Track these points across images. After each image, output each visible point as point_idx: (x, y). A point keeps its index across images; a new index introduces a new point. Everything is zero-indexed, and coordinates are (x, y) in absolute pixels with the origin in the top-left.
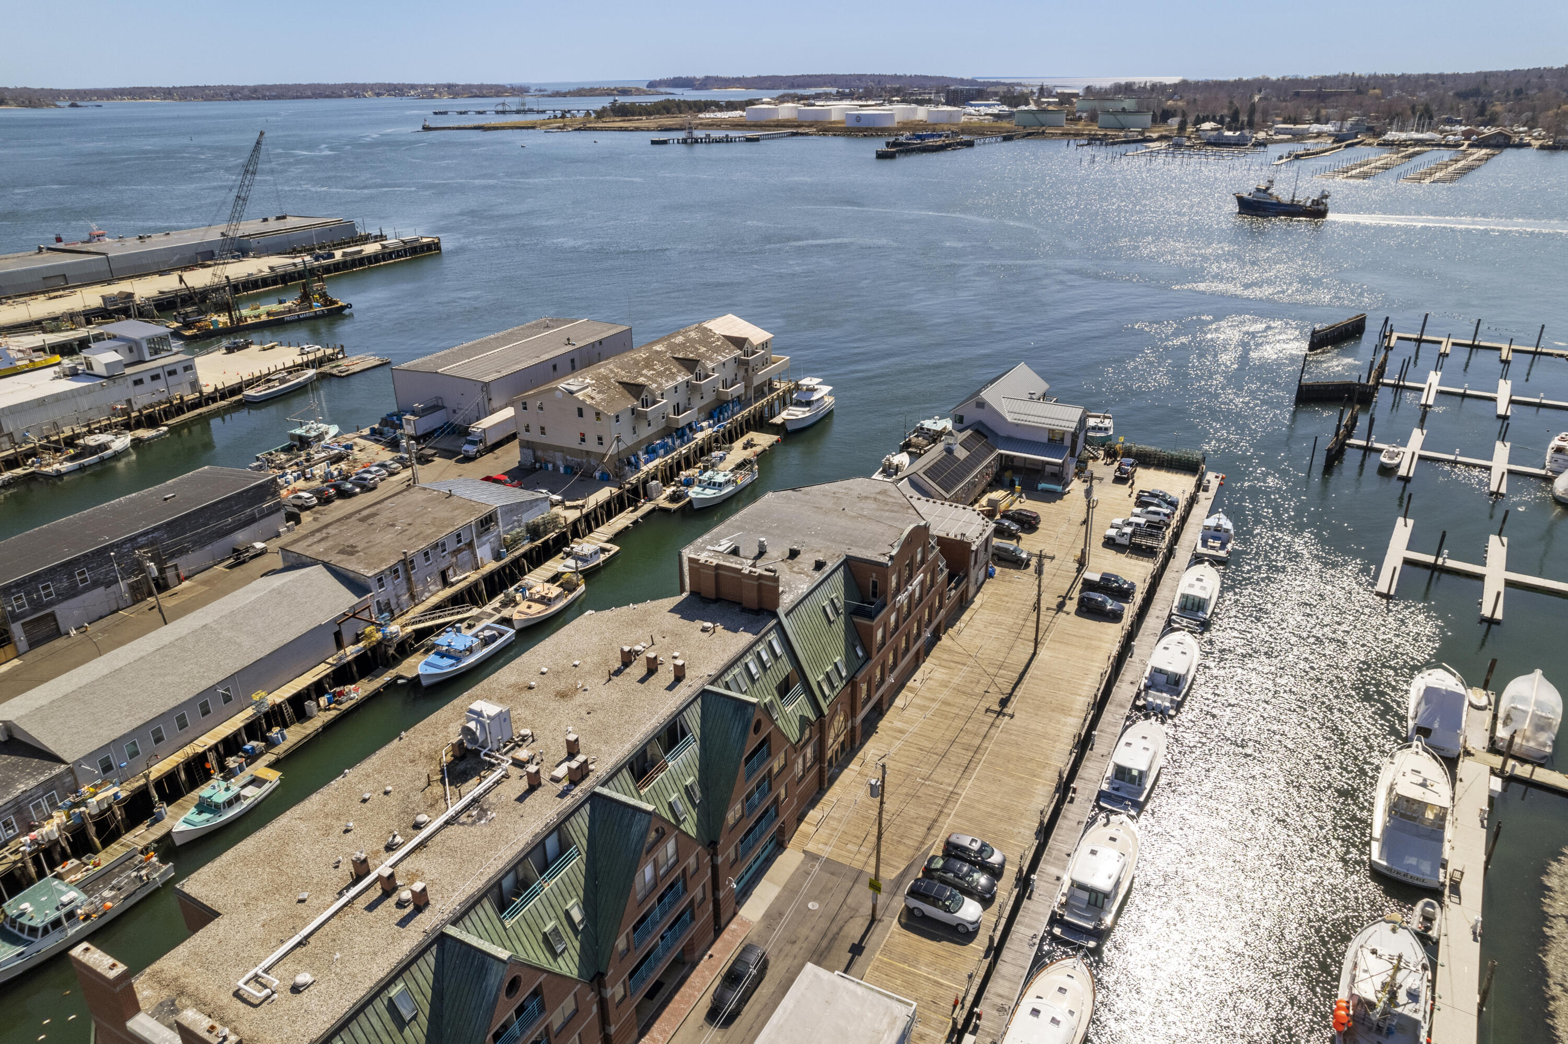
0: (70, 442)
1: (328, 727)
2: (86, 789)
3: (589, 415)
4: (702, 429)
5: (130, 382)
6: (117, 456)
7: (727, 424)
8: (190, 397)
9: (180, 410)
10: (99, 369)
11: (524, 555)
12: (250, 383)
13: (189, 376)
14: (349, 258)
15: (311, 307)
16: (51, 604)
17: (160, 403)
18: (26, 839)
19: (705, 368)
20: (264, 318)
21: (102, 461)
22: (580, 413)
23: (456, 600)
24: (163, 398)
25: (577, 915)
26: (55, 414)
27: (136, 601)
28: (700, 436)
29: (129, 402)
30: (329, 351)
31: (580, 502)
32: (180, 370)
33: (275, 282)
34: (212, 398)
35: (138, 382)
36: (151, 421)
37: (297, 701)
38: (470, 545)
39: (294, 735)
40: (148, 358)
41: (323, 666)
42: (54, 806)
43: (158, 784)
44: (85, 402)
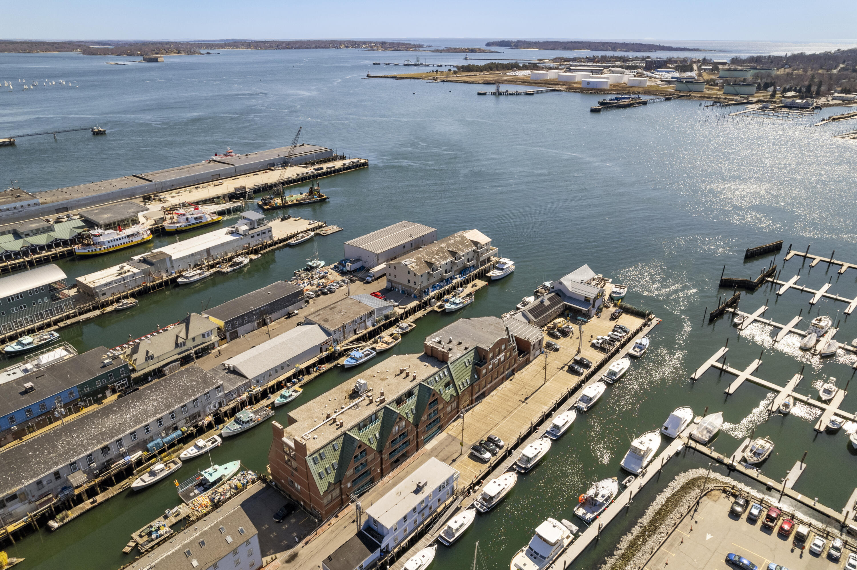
0: (230, 259)
1: (316, 377)
2: (252, 387)
3: (412, 274)
4: (456, 278)
5: (250, 237)
6: (245, 266)
7: (466, 277)
8: (269, 242)
9: (265, 247)
10: (241, 232)
11: (383, 325)
12: (291, 237)
13: (269, 234)
14: (329, 170)
15: (313, 198)
16: (237, 327)
17: (259, 244)
18: (239, 398)
19: (459, 255)
20: (295, 202)
21: (240, 268)
22: (409, 273)
23: (358, 340)
24: (260, 242)
25: (377, 436)
26: (226, 249)
27: (258, 328)
28: (455, 281)
29: (249, 244)
30: (320, 224)
31: (405, 306)
32: (265, 232)
33: (298, 181)
34: (276, 243)
35: (253, 237)
36: (256, 252)
37: (308, 368)
38: (365, 321)
39: (306, 378)
40: (256, 227)
41: (316, 358)
42: (245, 390)
43: (270, 388)
44: (235, 245)
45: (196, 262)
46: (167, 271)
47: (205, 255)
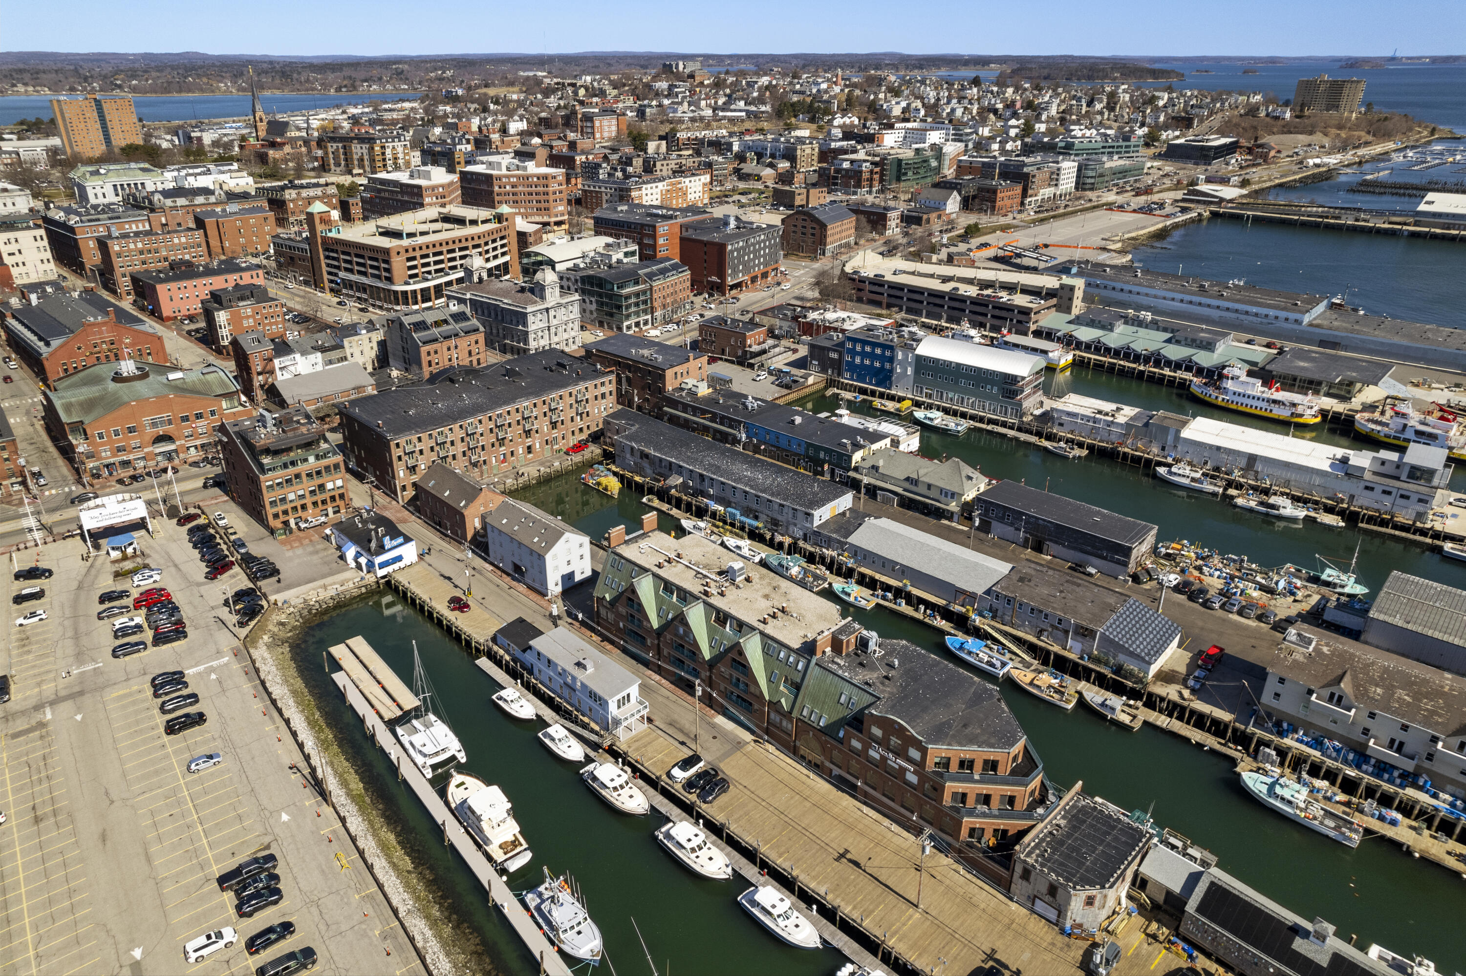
0: (1266, 492)
2: (846, 554)
5: (1362, 485)
6: (1280, 518)
9: (1384, 523)
10: (1349, 466)
11: (1098, 673)
13: (1420, 507)
16: (992, 518)
17: (1378, 511)
18: (825, 550)
21: (1270, 514)
24: (1380, 508)
27: (1024, 546)
29: (1352, 497)
31: (1191, 697)
32: (1414, 498)
34: (1423, 532)
35: (1369, 489)
37: (921, 601)
38: (1066, 632)
39: (904, 607)
40: (1404, 477)
41: (944, 602)
42: (837, 549)
44: (1317, 481)
45: (1220, 464)
46: (1163, 449)
47: (1243, 463)
